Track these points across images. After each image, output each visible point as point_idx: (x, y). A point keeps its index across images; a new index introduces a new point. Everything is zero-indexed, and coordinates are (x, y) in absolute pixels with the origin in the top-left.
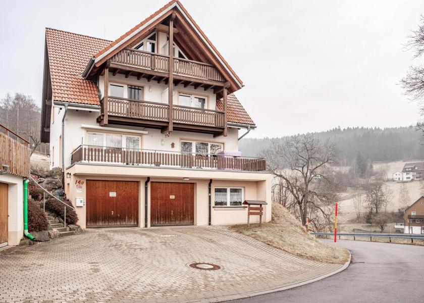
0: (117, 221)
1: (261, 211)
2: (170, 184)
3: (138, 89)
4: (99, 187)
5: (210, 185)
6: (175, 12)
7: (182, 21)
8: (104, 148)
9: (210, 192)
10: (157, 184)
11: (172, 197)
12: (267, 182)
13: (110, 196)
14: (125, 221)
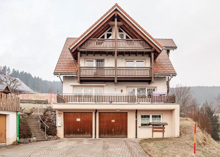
0: (81, 134)
1: (163, 130)
2: (111, 114)
3: (102, 61)
4: (71, 116)
5: (136, 113)
6: (117, 12)
7: (122, 17)
8: (83, 95)
9: (136, 118)
10: (104, 114)
11: (113, 121)
12: (176, 110)
13: (77, 121)
14: (85, 134)
